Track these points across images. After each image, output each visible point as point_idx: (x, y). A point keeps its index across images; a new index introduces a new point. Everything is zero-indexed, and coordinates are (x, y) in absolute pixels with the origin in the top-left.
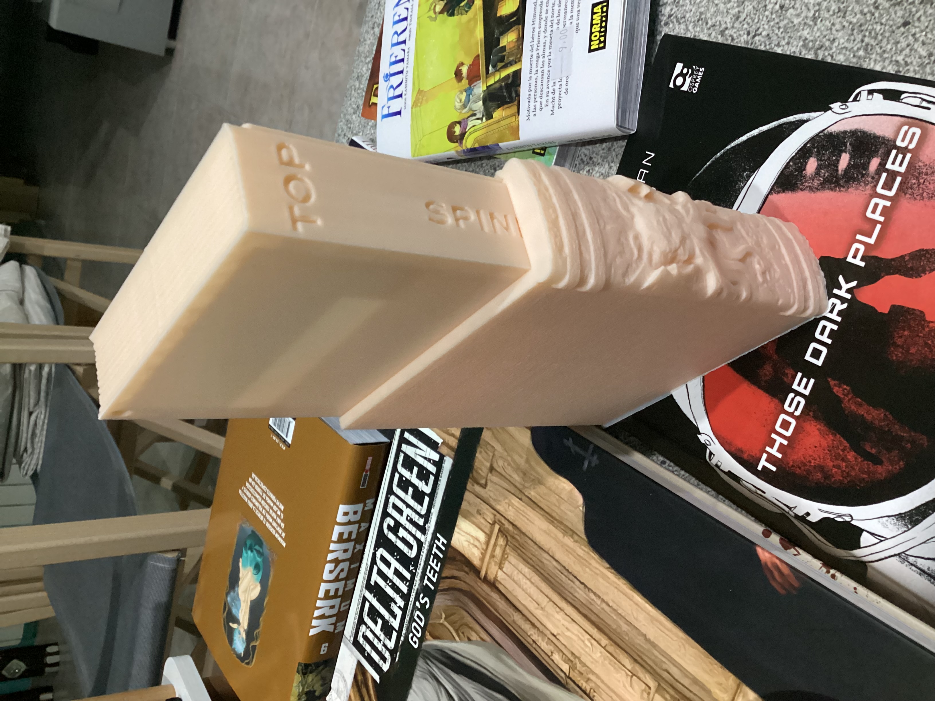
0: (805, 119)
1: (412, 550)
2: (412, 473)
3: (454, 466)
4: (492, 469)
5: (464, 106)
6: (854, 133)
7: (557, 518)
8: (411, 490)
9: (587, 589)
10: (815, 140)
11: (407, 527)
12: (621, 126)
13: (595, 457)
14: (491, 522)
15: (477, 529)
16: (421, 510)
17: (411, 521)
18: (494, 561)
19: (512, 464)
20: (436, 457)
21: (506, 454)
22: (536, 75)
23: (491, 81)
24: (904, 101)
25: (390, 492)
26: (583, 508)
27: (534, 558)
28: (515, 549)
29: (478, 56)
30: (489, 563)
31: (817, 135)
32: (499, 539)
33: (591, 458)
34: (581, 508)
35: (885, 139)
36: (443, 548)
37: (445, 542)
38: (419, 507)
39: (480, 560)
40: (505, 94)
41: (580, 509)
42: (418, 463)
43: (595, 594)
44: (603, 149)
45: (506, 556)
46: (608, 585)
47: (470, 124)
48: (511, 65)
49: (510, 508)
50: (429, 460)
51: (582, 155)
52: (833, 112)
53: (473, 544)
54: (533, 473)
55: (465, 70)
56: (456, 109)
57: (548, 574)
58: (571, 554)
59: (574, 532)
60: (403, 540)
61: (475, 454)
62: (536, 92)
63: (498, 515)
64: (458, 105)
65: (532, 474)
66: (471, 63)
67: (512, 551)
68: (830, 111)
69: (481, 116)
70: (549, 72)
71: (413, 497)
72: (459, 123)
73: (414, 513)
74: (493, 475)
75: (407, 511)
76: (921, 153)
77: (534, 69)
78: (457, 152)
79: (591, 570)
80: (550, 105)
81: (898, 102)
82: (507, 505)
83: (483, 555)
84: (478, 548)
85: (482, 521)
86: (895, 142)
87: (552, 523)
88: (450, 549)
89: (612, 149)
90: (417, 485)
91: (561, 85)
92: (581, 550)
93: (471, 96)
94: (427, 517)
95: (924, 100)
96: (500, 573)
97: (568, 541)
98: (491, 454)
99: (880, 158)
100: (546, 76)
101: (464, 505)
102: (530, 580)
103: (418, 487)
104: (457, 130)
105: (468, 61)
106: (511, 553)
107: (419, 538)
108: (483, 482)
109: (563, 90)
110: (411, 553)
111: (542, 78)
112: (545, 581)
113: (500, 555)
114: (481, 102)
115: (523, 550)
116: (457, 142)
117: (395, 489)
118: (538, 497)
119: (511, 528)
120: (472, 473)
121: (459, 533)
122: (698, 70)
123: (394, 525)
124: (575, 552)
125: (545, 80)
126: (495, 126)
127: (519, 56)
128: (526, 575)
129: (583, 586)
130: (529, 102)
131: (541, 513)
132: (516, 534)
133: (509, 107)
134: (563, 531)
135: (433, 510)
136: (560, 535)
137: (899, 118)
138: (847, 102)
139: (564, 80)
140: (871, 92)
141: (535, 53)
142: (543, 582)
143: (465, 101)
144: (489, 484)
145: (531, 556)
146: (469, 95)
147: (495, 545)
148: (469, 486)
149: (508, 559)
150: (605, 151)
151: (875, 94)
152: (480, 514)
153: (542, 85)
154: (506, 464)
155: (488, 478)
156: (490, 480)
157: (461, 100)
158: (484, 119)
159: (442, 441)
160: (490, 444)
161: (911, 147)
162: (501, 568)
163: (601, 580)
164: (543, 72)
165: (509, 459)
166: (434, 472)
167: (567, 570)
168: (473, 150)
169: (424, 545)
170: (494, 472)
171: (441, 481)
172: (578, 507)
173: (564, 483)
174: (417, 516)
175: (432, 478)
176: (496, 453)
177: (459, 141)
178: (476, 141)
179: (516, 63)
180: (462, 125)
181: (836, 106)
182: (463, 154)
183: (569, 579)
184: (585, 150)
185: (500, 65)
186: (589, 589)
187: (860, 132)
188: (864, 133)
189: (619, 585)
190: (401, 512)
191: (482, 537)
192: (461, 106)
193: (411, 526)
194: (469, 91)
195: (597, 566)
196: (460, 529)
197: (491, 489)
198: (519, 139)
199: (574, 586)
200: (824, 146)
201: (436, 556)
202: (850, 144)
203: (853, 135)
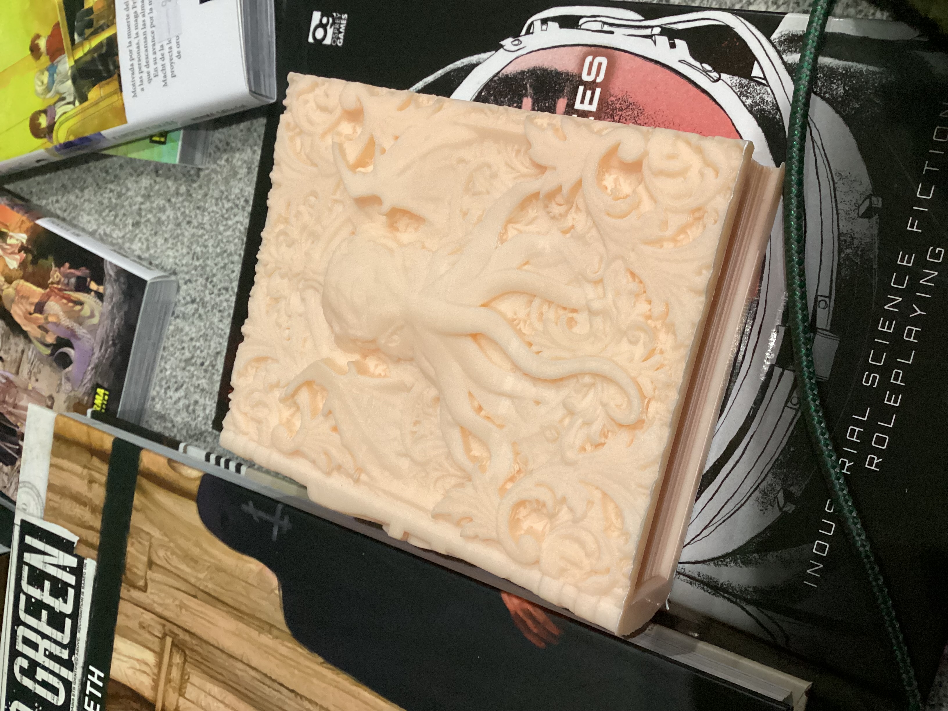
0: (475, 62)
1: (57, 695)
2: (42, 590)
3: (99, 569)
4: (151, 564)
5: (48, 89)
6: (533, 72)
7: (248, 611)
8: (44, 614)
9: (299, 697)
10: (490, 86)
11: (47, 665)
12: (255, 93)
13: (286, 519)
14: (160, 636)
15: (142, 648)
16: (62, 639)
17: (51, 656)
18: (171, 687)
19: (177, 551)
20: (72, 562)
21: (167, 539)
22: (137, 39)
23: (79, 54)
24: (583, 27)
25: (17, 621)
26: (279, 590)
27: (224, 672)
28: (197, 665)
29: (58, 24)
30: (165, 691)
31: (491, 80)
32: (174, 657)
33: (281, 522)
34: (277, 592)
35: (568, 75)
36: (101, 684)
37: (102, 675)
38: (60, 634)
39: (152, 689)
40: (100, 67)
41: (276, 594)
42: (50, 575)
43: (310, 701)
44: (242, 131)
45: (186, 677)
46: (324, 685)
47: (59, 111)
48: (103, 30)
49: (183, 610)
50: (64, 568)
51: (217, 141)
52: (506, 50)
53: (140, 670)
54: (206, 558)
55: (42, 43)
56: (37, 94)
57: (246, 689)
58: (272, 655)
59: (272, 626)
60: (44, 684)
61: (126, 547)
62: (139, 60)
63: (168, 624)
64: (40, 89)
65: (205, 561)
66: (49, 34)
67: (193, 669)
68: (501, 50)
69: (72, 99)
70: (153, 32)
71: (50, 623)
72: (45, 112)
73: (53, 645)
74: (153, 572)
75: (44, 644)
76: (611, 86)
77: (133, 32)
78: (47, 150)
79: (300, 671)
80: (161, 75)
81: (577, 29)
82: (179, 609)
83: (156, 682)
84: (148, 675)
85: (148, 636)
86: (581, 77)
87: (240, 619)
88: (110, 684)
89: (252, 130)
90: (52, 605)
91: (170, 48)
92: (284, 648)
93: (55, 75)
94: (72, 647)
95: (605, 23)
96: (182, 700)
97: (266, 639)
98: (147, 544)
99: (566, 98)
100: (149, 39)
101: (121, 620)
102: (222, 702)
103: (53, 608)
104: (43, 121)
105: (45, 32)
106: (192, 671)
107: (66, 677)
108: (141, 583)
109: (175, 53)
110: (58, 700)
111: (146, 42)
112: (242, 699)
113: (179, 677)
114: (69, 83)
115: (208, 664)
116: (45, 137)
117: (23, 616)
118: (218, 589)
119: (187, 638)
120: (125, 575)
121: (118, 659)
122: (340, 18)
123: (28, 667)
124: (276, 651)
125: (150, 44)
126: (91, 111)
127: (111, 18)
128: (217, 696)
129: (293, 694)
130: (133, 74)
131: (225, 609)
132: (196, 645)
133: (108, 84)
134: (257, 628)
135: (78, 636)
136: (254, 634)
137: (580, 48)
138: (519, 36)
139: (174, 41)
140: (544, 21)
141: (131, 12)
142: (240, 700)
143: (48, 83)
144: (150, 584)
145: (220, 670)
146: (53, 75)
147: (170, 665)
148: (124, 593)
149: (190, 680)
150: (243, 133)
151: (549, 23)
152: (144, 628)
153: (147, 51)
154: (169, 554)
155: (148, 577)
156: (150, 579)
157: (42, 82)
158: (77, 103)
159: (78, 538)
160: (143, 530)
161: (599, 80)
162: (182, 694)
163: (315, 681)
164: (145, 34)
165: (172, 544)
166: (73, 583)
167: (270, 678)
168: (68, 145)
169: (73, 685)
170: (154, 567)
171: (85, 594)
172: (272, 591)
173: (250, 563)
174: (58, 648)
175: (71, 592)
176: (153, 541)
177: (47, 136)
178: (70, 132)
179: (108, 26)
180: (48, 114)
181: (508, 42)
182: (56, 153)
183: (274, 690)
184: (219, 135)
185: (88, 32)
186: (302, 697)
187: (540, 70)
188: (544, 70)
189: (338, 682)
190: (35, 646)
191: (150, 657)
192: (44, 90)
193: (52, 662)
194: (52, 69)
195: (308, 663)
196: (119, 654)
197: (153, 591)
198: (126, 122)
199: (283, 697)
200: (501, 92)
201: (92, 696)
202: (530, 86)
203: (532, 74)
